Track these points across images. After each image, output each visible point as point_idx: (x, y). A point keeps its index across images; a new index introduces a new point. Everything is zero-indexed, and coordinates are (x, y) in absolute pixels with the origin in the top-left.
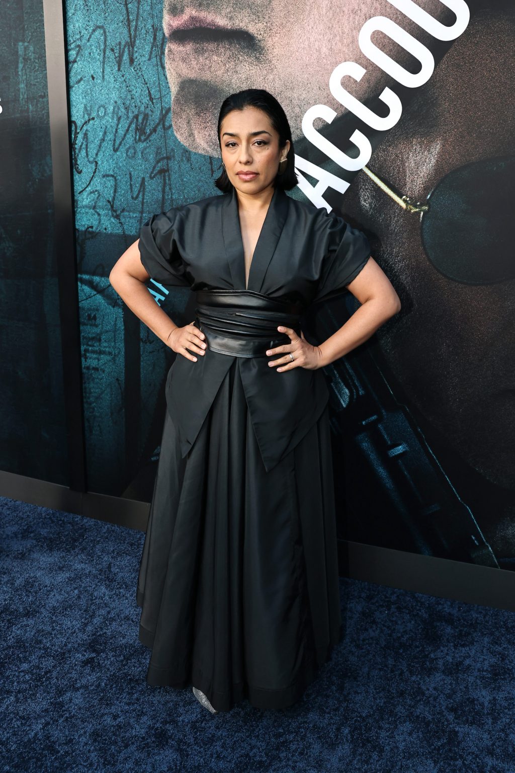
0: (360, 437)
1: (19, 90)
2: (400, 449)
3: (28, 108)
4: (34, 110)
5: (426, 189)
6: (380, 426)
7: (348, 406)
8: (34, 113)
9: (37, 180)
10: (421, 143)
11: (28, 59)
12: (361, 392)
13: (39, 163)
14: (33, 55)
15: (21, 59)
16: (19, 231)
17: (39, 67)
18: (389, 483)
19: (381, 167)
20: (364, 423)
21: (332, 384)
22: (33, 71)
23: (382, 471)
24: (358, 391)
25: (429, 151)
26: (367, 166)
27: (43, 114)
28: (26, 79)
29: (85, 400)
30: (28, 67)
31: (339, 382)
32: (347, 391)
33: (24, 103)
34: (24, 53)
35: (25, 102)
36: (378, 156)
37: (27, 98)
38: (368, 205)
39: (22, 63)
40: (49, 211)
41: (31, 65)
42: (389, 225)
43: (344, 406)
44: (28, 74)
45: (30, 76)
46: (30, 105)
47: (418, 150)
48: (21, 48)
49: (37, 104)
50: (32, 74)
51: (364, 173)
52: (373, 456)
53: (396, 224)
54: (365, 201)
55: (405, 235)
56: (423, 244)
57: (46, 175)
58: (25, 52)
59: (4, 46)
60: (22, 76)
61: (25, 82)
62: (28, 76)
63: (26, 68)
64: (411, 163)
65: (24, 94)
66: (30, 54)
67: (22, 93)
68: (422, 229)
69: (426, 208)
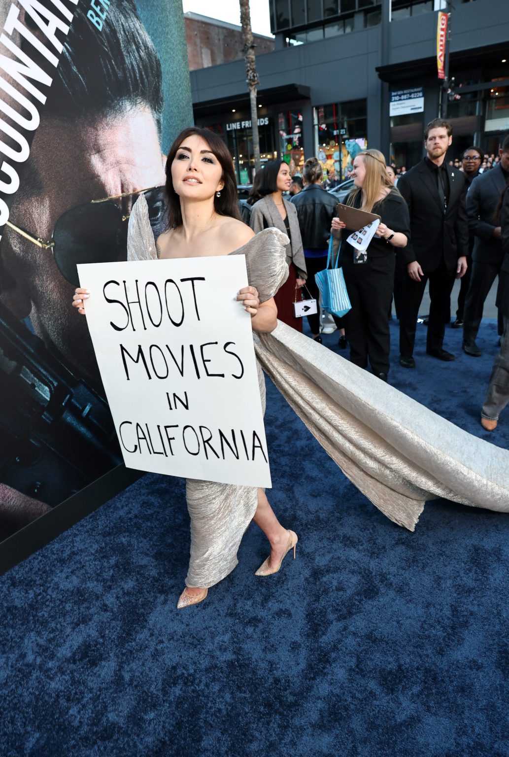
0: (64, 415)
2: (88, 409)
5: (49, 231)
6: (73, 400)
7: (51, 398)
10: (37, 200)
12: (56, 384)
18: (89, 435)
19: (18, 220)
20: (63, 404)
21: (36, 388)
23: (83, 430)
24: (53, 384)
25: (43, 205)
26: (9, 221)
31: (40, 385)
32: (47, 388)
36: (14, 212)
38: (18, 249)
42: (35, 261)
43: (48, 399)
47: (37, 205)
51: (8, 226)
52: (75, 423)
53: (40, 259)
54: (15, 247)
55: (47, 265)
56: (59, 268)
64: (35, 216)
68: (55, 258)
69: (53, 244)
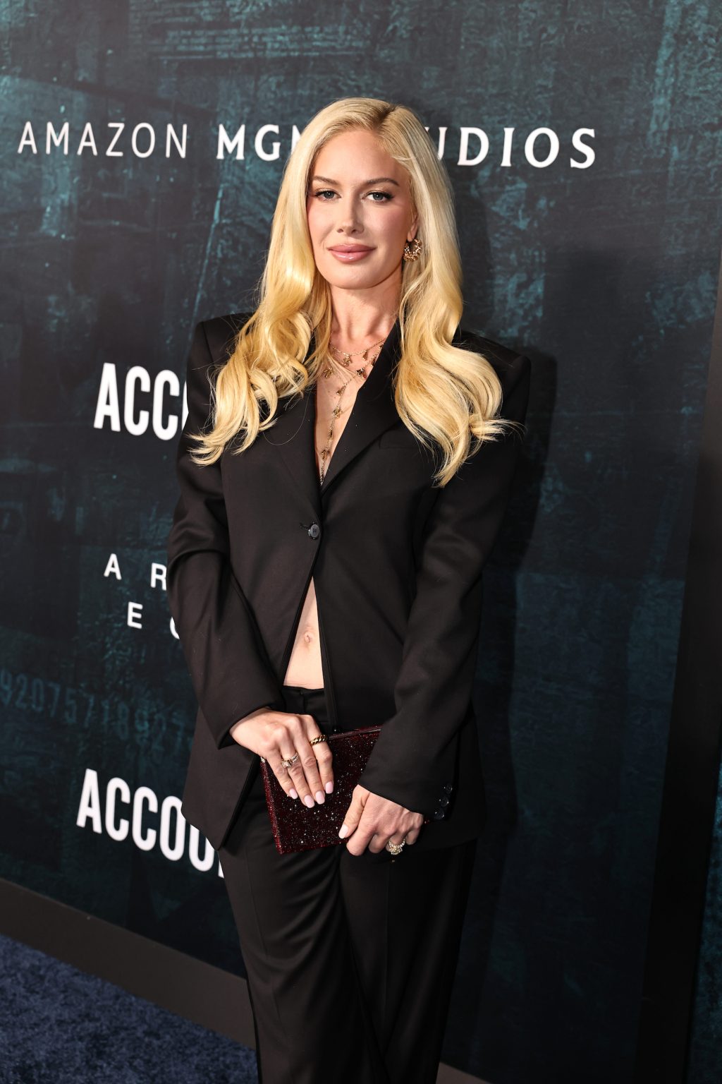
1: (649, 112)
3: (668, 154)
4: (685, 159)
8: (683, 166)
9: (662, 331)
11: (687, 36)
13: (675, 289)
14: (704, 28)
15: (668, 37)
16: (588, 456)
17: (715, 55)
22: (697, 66)
27: (708, 172)
28: (674, 85)
29: (708, 912)
30: (685, 56)
33: (658, 143)
34: (679, 24)
35: (662, 139)
37: (670, 131)
39: (669, 45)
40: (684, 410)
41: (695, 51)
44: (682, 72)
45: (687, 77)
46: (675, 149)
48: (673, 11)
49: (694, 147)
50: (695, 72)
57: (689, 319)
58: (683, 19)
59: (625, 7)
60: (665, 77)
61: (670, 92)
62: (682, 78)
63: (680, 56)
65: (661, 120)
66: (696, 25)
67: (657, 117)
